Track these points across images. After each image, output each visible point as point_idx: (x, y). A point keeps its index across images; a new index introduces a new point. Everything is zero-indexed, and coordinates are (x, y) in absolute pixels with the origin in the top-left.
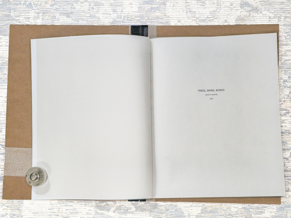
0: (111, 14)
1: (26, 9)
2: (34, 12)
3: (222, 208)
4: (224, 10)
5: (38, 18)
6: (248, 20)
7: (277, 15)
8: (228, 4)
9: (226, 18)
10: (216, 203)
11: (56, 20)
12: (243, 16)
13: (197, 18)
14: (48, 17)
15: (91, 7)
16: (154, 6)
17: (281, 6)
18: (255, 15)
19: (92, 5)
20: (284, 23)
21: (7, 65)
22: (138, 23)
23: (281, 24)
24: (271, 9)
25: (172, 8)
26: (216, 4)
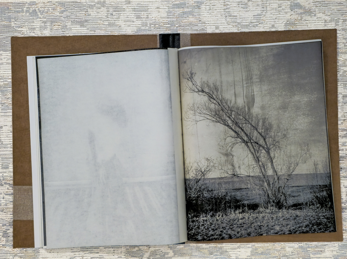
0: (134, 21)
1: (30, 17)
2: (40, 21)
3: (276, 249)
4: (271, 13)
5: (45, 28)
6: (300, 25)
7: (334, 18)
8: (275, 6)
9: (273, 23)
10: (268, 243)
11: (68, 30)
12: (293, 20)
13: (239, 23)
14: (58, 27)
15: (110, 13)
16: (186, 10)
17: (339, 7)
18: (308, 18)
19: (111, 10)
20: (343, 27)
21: (10, 88)
22: (167, 31)
23: (338, 28)
24: (327, 11)
25: (208, 11)
26: (261, 6)
